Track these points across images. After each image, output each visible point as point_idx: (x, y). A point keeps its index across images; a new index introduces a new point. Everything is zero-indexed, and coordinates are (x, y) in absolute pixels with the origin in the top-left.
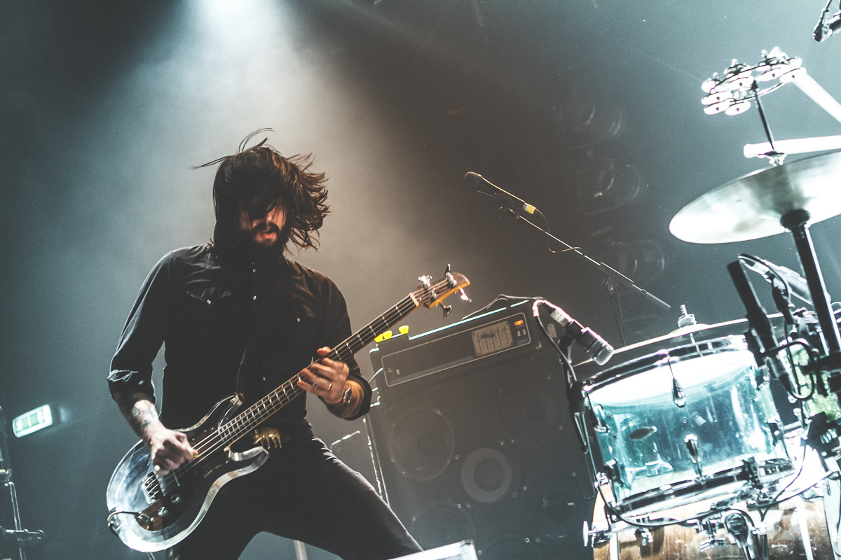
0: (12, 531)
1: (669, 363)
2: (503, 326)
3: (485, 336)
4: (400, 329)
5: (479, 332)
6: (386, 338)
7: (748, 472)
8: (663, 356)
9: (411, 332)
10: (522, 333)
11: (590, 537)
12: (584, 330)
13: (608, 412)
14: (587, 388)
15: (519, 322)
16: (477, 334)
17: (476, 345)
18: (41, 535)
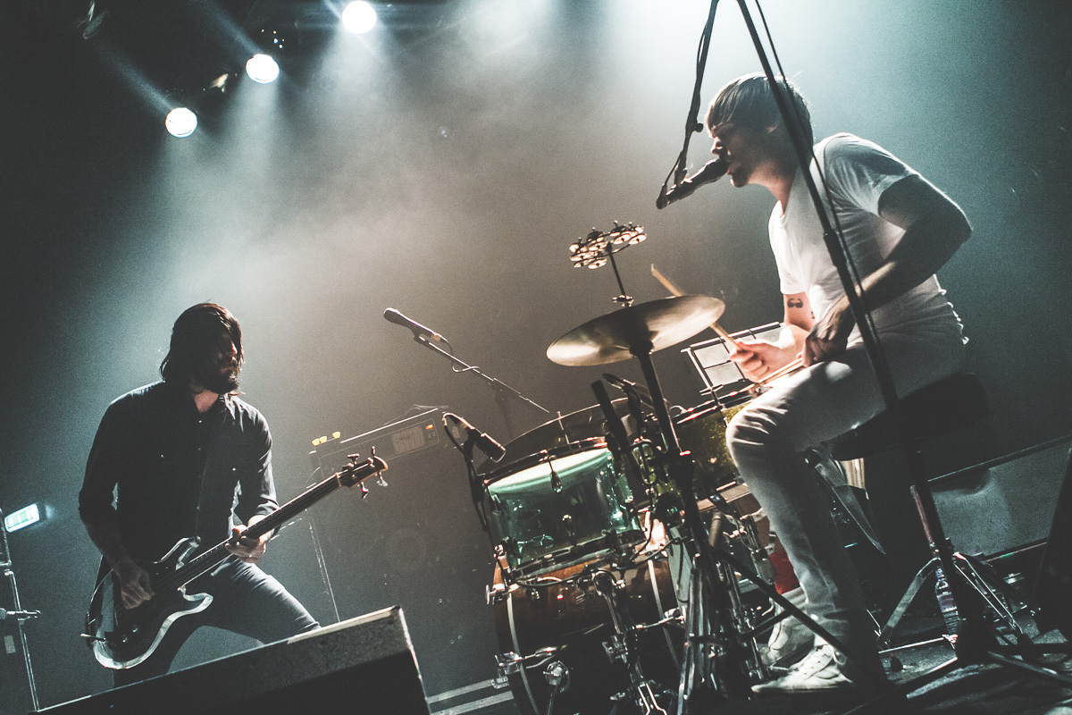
0: (13, 613)
1: (548, 461)
2: (416, 430)
3: (402, 439)
4: (334, 434)
5: (398, 435)
6: (322, 442)
7: (611, 541)
8: (544, 455)
9: (342, 437)
10: (432, 435)
11: (491, 597)
12: (483, 435)
13: (503, 498)
14: (486, 482)
15: (430, 426)
16: (396, 437)
17: (396, 446)
18: (38, 614)
